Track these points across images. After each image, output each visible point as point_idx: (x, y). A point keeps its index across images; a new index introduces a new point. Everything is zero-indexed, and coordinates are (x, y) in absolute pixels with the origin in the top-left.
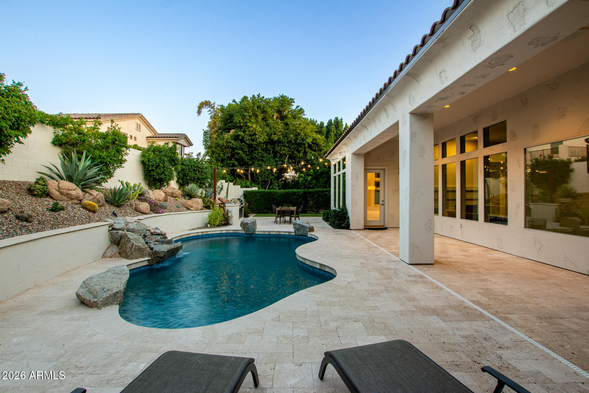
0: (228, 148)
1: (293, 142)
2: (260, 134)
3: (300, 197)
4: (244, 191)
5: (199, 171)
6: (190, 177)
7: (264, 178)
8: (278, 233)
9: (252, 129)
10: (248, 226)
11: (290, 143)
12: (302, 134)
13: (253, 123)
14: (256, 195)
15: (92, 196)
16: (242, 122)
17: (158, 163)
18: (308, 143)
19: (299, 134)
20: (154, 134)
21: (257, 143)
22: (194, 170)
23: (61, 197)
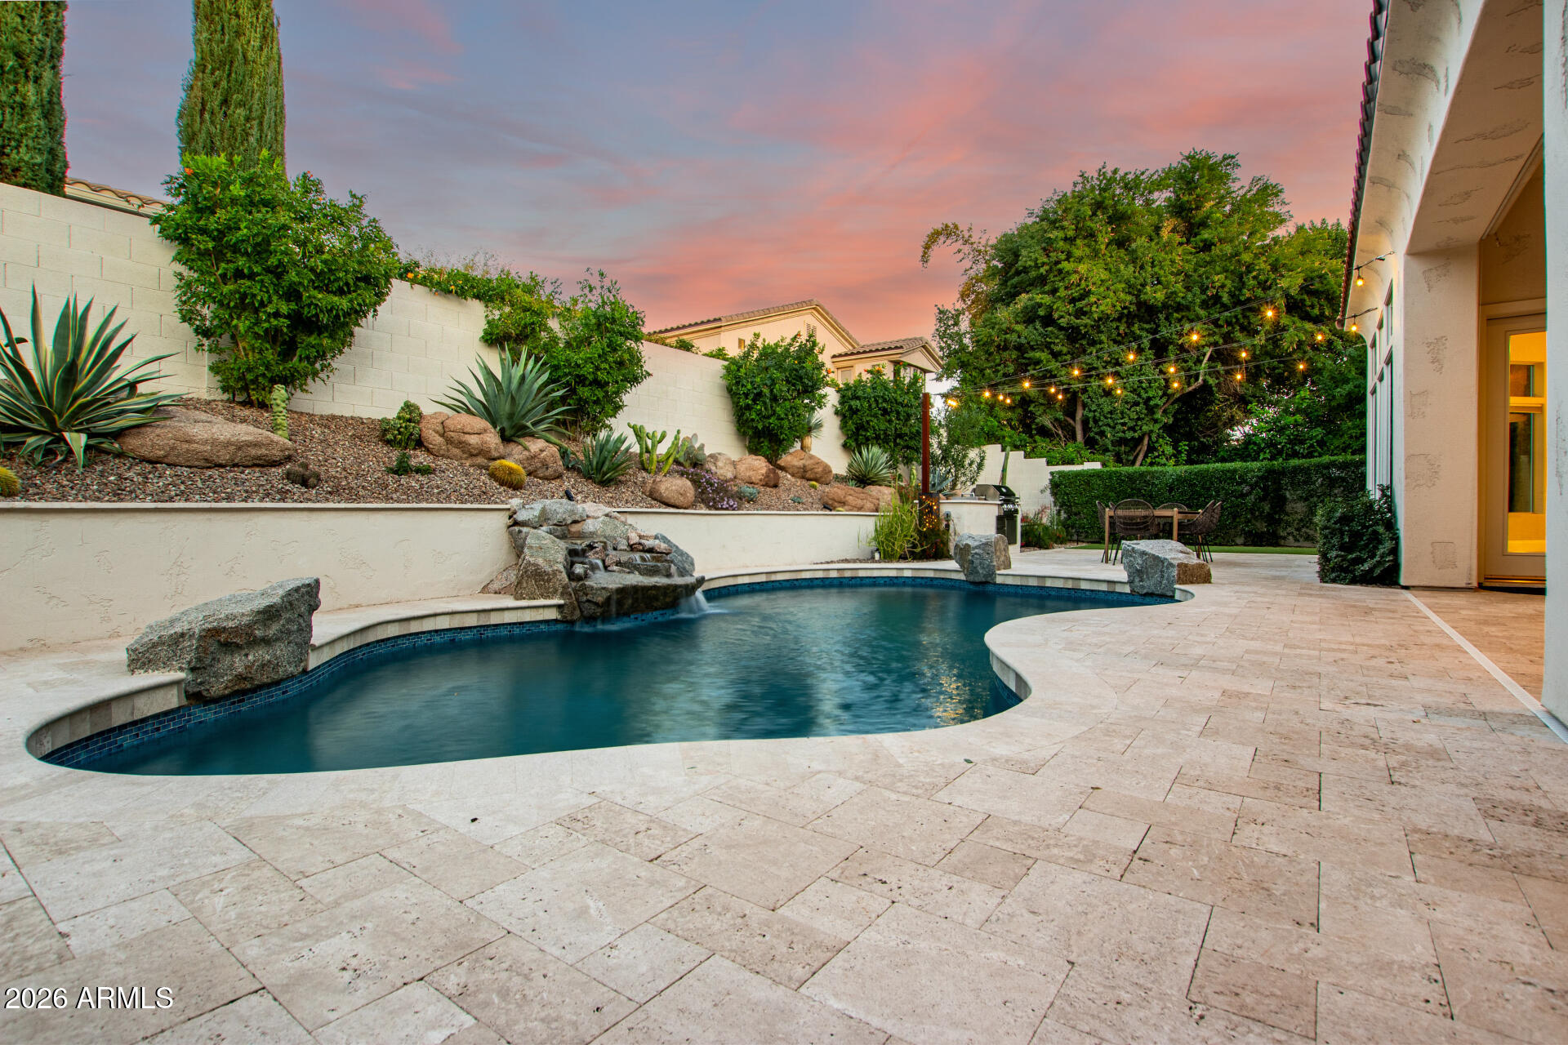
0: (1005, 348)
1: (1225, 299)
2: (1102, 289)
3: (1253, 487)
4: (1052, 473)
5: (898, 413)
6: (875, 430)
7: (1124, 432)
8: (1070, 585)
9: (1074, 278)
10: (970, 558)
11: (1214, 304)
12: (1262, 265)
13: (1080, 260)
14: (1088, 483)
15: (527, 453)
16: (1043, 264)
17: (759, 386)
18: (1287, 296)
19: (1250, 268)
20: (851, 348)
21: (1095, 321)
22: (885, 412)
23: (448, 450)
